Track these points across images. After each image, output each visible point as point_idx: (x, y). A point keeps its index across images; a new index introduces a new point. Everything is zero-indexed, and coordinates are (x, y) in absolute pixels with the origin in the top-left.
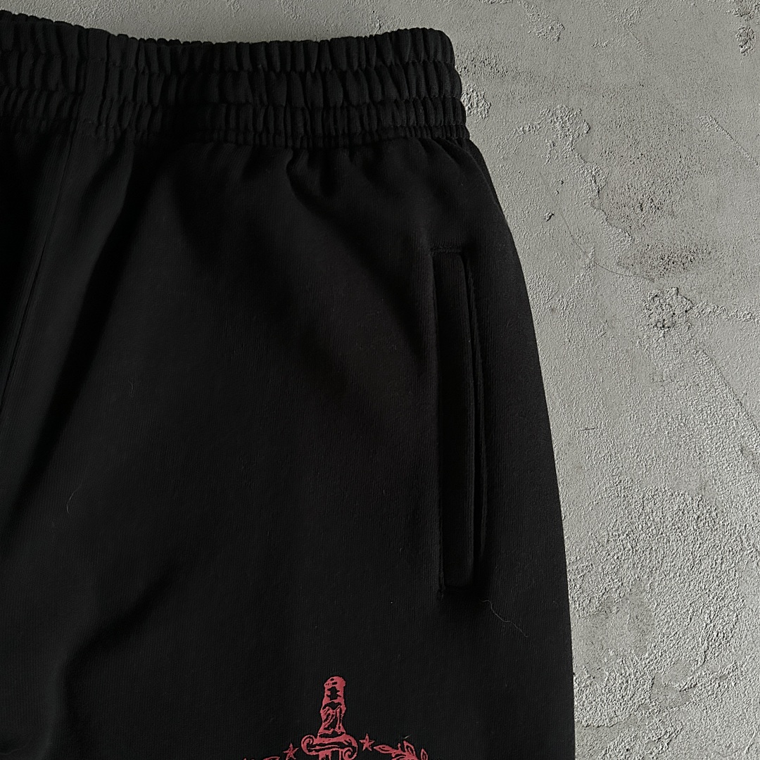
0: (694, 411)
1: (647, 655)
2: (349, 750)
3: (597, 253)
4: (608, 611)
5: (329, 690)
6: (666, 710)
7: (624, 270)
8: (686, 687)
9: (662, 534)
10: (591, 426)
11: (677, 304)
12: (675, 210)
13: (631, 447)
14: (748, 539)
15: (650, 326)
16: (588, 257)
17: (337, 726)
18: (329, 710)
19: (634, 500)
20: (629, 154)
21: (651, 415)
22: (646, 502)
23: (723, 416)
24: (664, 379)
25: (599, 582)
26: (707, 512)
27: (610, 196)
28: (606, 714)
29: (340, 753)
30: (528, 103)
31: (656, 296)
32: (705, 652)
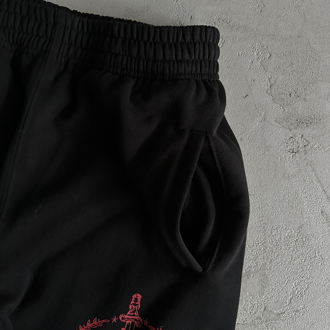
0: (302, 192)
1: (264, 297)
2: (139, 323)
3: (266, 115)
4: (249, 276)
5: (134, 298)
6: (269, 321)
7: (277, 124)
8: (280, 313)
9: (278, 245)
10: (252, 194)
11: (301, 142)
12: (306, 97)
13: (270, 205)
14: (319, 252)
15: (286, 151)
16: (261, 116)
17: (136, 312)
18: (133, 306)
19: (268, 229)
20: (288, 69)
21: (281, 192)
22: (273, 230)
23: (315, 196)
24: (290, 176)
25: (246, 262)
26: (301, 238)
27: (276, 89)
28: (242, 319)
29: (135, 323)
30: (242, 41)
31: (292, 137)
32: (291, 299)
